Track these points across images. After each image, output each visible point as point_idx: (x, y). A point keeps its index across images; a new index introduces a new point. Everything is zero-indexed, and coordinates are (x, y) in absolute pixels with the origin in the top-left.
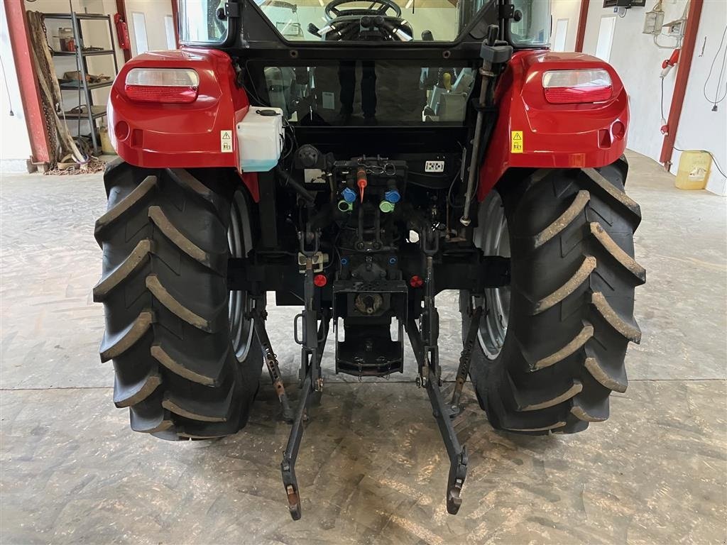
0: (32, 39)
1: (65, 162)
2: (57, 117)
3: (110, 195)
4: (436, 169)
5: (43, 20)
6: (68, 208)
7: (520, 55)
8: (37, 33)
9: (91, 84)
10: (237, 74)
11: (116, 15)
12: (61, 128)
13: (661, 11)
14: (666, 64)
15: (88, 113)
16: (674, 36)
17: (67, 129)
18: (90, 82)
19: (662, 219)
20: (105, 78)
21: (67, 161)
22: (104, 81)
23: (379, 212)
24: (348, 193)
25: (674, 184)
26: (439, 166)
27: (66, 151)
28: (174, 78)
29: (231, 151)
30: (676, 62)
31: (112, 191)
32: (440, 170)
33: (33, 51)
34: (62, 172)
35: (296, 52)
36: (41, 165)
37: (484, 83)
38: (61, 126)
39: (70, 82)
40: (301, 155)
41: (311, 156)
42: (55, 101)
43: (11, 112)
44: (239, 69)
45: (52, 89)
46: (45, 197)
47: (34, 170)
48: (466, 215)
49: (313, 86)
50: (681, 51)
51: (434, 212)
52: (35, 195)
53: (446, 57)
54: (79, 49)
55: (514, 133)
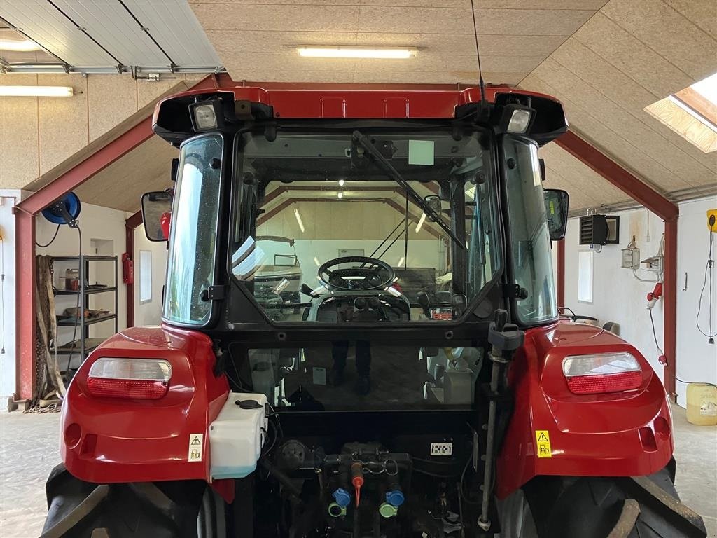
0: (38, 281)
1: (48, 399)
2: (48, 353)
3: (52, 506)
4: (444, 452)
5: (52, 262)
6: (39, 454)
7: (530, 334)
8: (43, 275)
9: (89, 320)
10: (218, 358)
11: (125, 254)
12: (51, 364)
13: (636, 248)
14: (650, 297)
15: (80, 348)
16: (654, 271)
17: (56, 365)
18: (88, 317)
19: (685, 464)
20: (104, 312)
21: (50, 398)
22: (102, 316)
23: (379, 518)
24: (341, 494)
25: (686, 419)
26: (446, 449)
27: (52, 386)
28: (144, 370)
29: (200, 459)
30: (661, 295)
31: (54, 502)
32: (448, 453)
33: (37, 292)
34: (42, 409)
35: (284, 334)
36: (22, 403)
37: (495, 370)
38: (51, 362)
39: (68, 318)
40: (284, 454)
41: (297, 456)
42: (50, 337)
43: (3, 350)
44: (220, 353)
45: (49, 326)
46: (17, 441)
47: (13, 407)
48: (484, 516)
49: (303, 359)
50: (663, 285)
51: (444, 502)
52: (8, 438)
53: (448, 338)
54: (82, 289)
55: (538, 433)
